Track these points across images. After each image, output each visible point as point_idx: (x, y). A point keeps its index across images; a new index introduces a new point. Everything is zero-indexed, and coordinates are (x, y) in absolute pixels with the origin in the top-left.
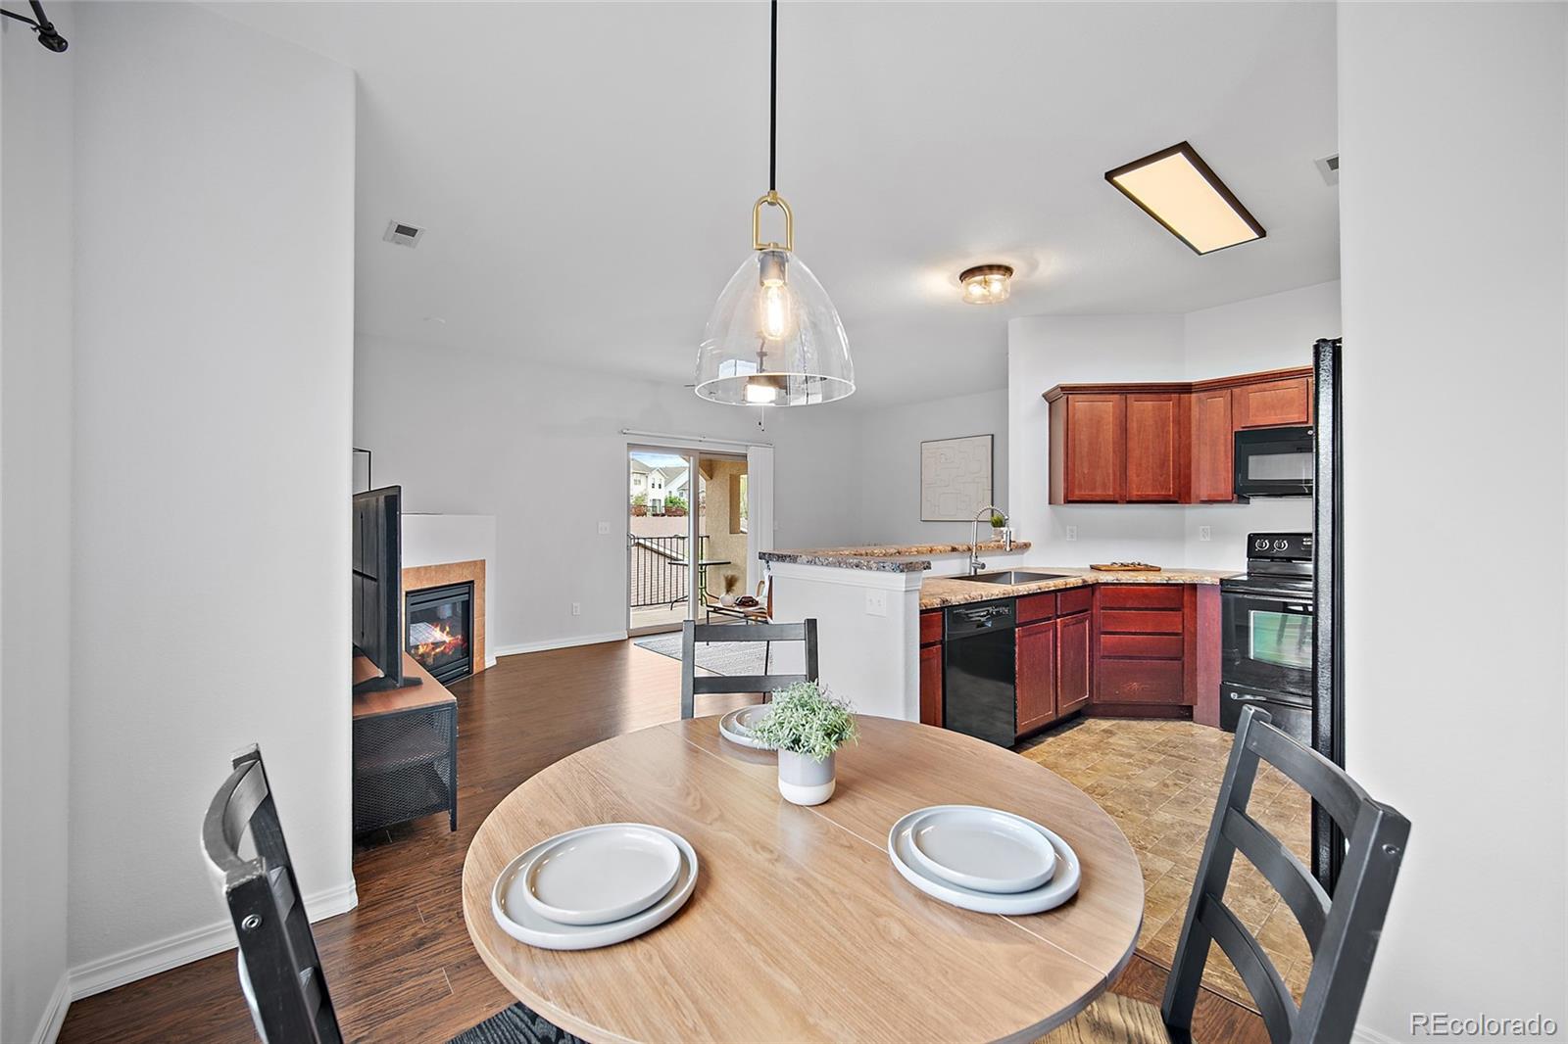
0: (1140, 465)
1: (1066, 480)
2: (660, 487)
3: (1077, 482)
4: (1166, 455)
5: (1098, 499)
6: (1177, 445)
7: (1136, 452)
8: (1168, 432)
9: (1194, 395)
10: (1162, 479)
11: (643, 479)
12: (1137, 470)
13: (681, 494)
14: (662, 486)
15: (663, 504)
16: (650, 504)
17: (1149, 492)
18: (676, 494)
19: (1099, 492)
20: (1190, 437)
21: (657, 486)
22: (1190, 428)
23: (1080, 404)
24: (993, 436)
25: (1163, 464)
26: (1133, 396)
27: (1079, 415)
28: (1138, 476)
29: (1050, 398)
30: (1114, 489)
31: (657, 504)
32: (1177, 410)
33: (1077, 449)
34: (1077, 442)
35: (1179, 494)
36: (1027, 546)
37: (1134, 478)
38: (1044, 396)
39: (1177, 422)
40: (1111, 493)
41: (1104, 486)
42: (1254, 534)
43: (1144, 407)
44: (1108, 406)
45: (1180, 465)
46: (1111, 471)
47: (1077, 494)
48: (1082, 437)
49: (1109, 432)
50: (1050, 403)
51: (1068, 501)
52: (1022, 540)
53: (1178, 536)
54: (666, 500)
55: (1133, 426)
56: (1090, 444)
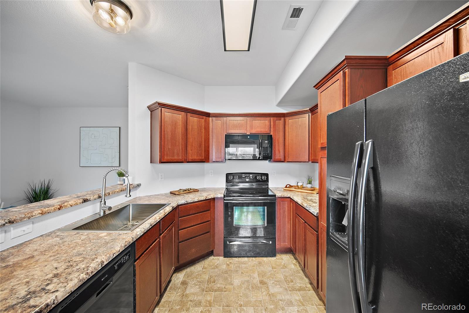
0: (192, 146)
1: (160, 151)
3: (165, 153)
4: (201, 142)
5: (175, 161)
6: (205, 138)
7: (190, 140)
8: (202, 132)
9: (210, 118)
10: (200, 152)
12: (191, 148)
17: (195, 157)
19: (176, 157)
20: (209, 135)
22: (209, 131)
23: (167, 114)
24: (120, 128)
25: (200, 146)
26: (190, 114)
27: (166, 119)
28: (191, 151)
29: (151, 109)
30: (182, 156)
32: (205, 123)
33: (166, 136)
34: (166, 132)
35: (205, 159)
36: (139, 185)
37: (190, 152)
38: (148, 107)
39: (205, 128)
40: (181, 158)
41: (178, 154)
42: (227, 173)
43: (194, 120)
44: (179, 117)
45: (206, 146)
46: (181, 148)
47: (166, 158)
48: (168, 130)
49: (180, 130)
50: (151, 112)
51: (161, 162)
52: (136, 183)
53: (202, 174)
55: (190, 127)
56: (171, 134)
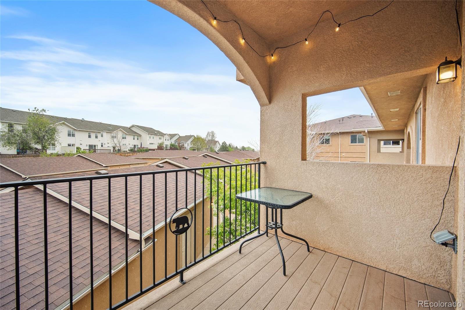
2: (168, 140)
11: (162, 137)
13: (175, 143)
14: (169, 140)
15: (169, 146)
16: (165, 146)
18: (173, 143)
21: (167, 140)
31: (167, 146)
54: (170, 145)
